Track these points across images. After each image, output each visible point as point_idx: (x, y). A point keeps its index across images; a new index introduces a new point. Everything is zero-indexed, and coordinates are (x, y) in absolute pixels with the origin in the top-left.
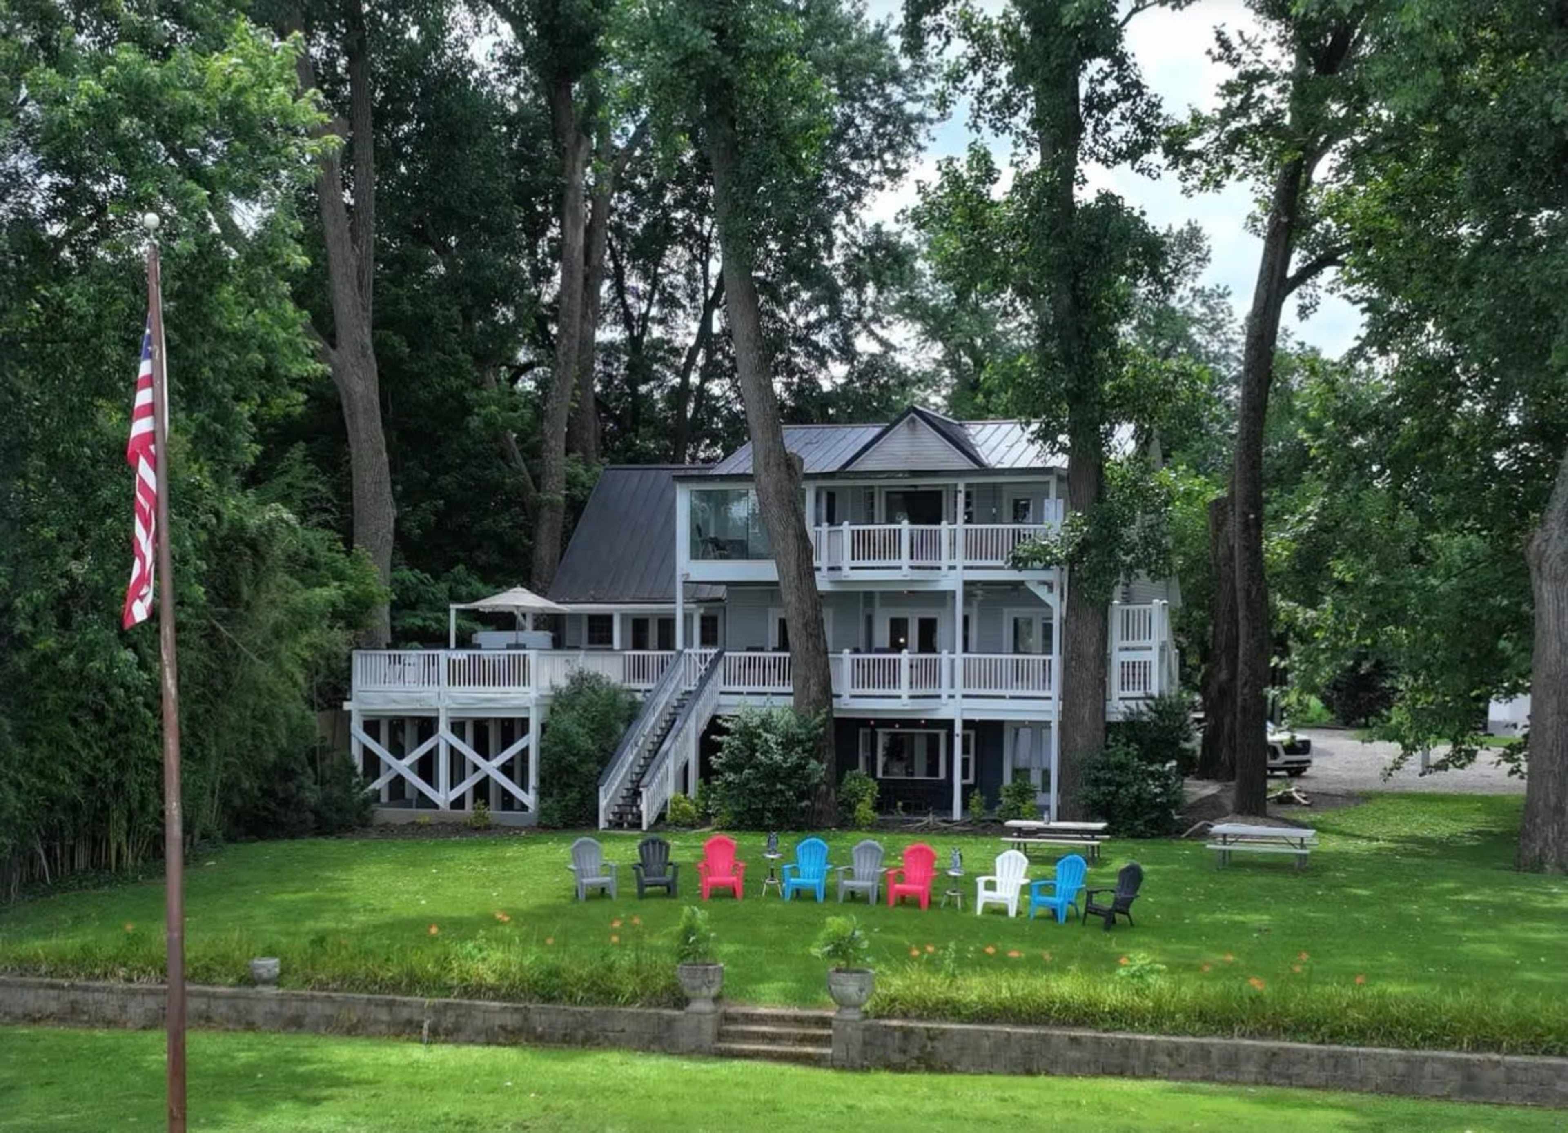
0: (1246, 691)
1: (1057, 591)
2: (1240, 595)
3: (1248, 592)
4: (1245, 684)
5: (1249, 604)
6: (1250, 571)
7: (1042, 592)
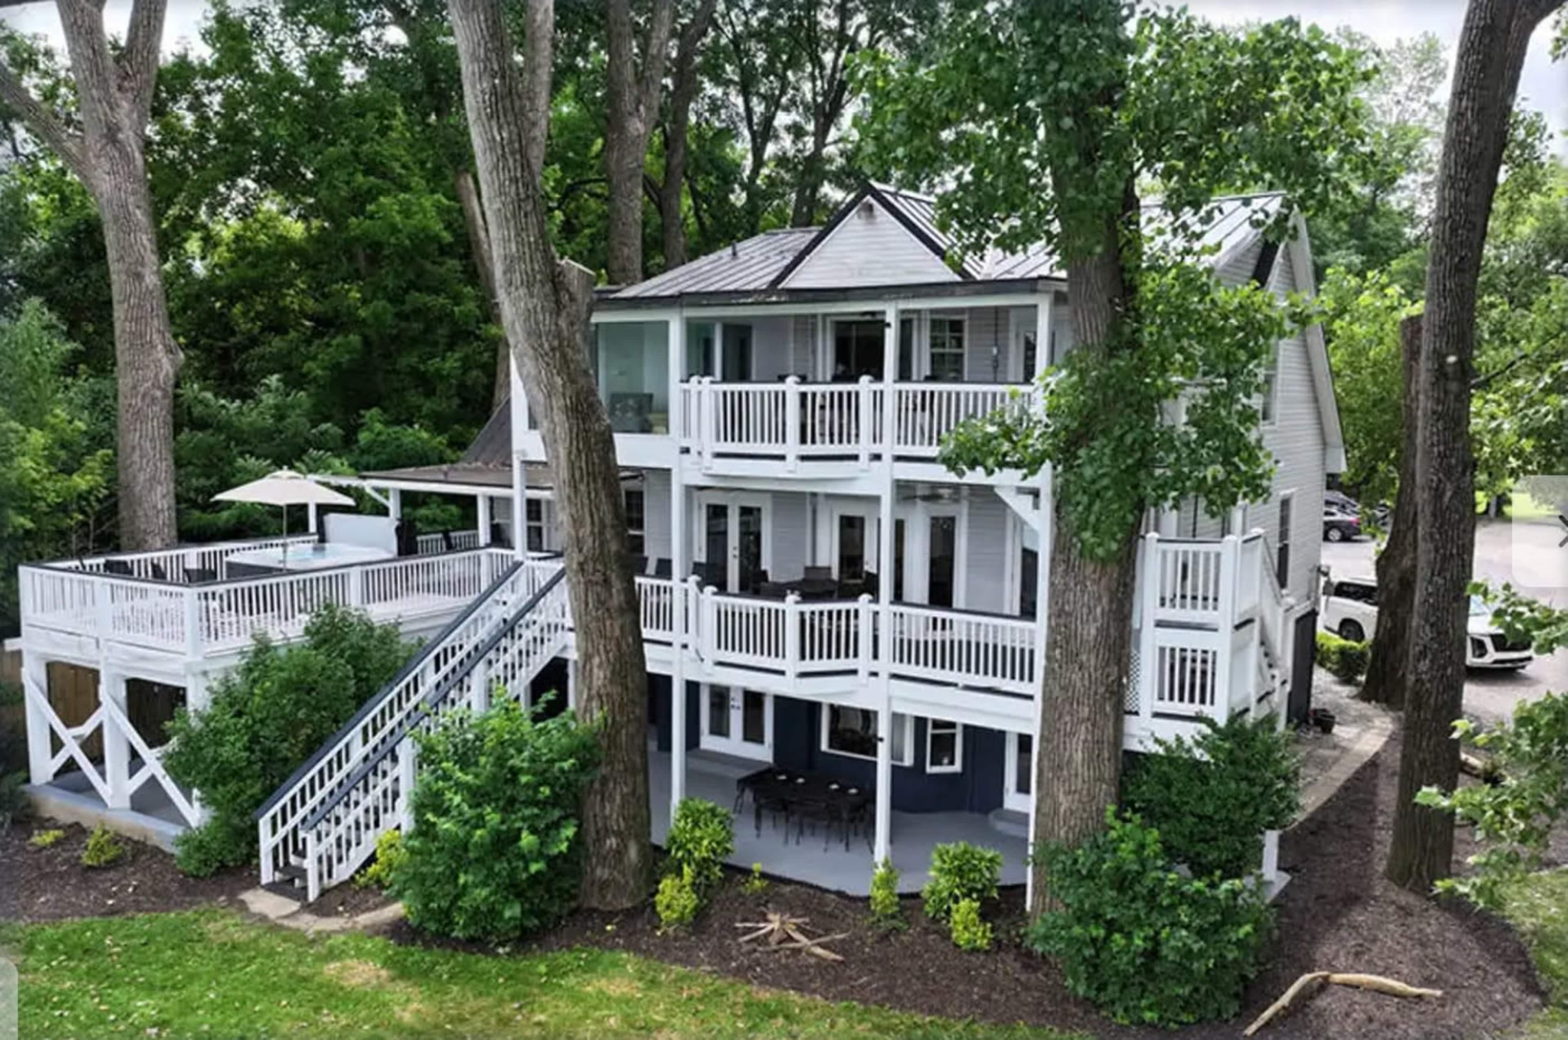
0: (1424, 665)
1: (1046, 503)
2: (1422, 496)
3: (1437, 494)
4: (1423, 654)
5: (1438, 514)
6: (1442, 456)
7: (1021, 505)
